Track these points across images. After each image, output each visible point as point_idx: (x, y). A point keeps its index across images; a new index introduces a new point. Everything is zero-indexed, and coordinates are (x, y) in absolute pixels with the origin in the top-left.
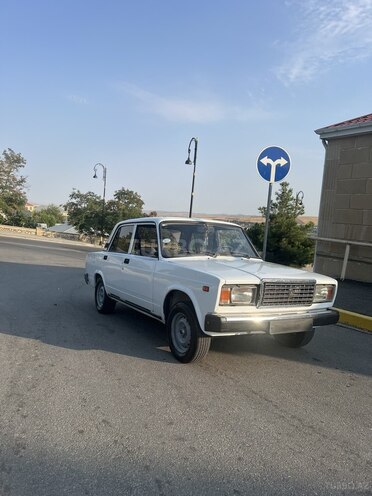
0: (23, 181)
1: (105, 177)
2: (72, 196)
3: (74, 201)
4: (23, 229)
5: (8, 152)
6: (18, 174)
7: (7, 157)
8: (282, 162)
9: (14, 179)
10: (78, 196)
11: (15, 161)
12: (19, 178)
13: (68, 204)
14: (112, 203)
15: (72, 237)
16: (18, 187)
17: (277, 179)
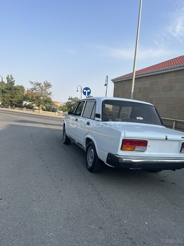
0: (50, 93)
2: (69, 99)
3: (70, 101)
4: (51, 112)
5: (45, 82)
6: (49, 91)
7: (45, 84)
8: (89, 91)
9: (47, 93)
10: (71, 99)
11: (48, 85)
12: (49, 92)
13: (68, 102)
16: (49, 96)
17: (88, 95)
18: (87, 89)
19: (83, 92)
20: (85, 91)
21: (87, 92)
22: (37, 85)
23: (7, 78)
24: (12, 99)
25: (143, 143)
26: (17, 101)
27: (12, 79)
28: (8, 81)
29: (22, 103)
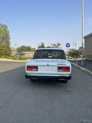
1: (76, 45)
6: (59, 47)
7: (58, 44)
8: (69, 45)
10: (71, 50)
13: (69, 52)
14: (78, 50)
15: (70, 58)
17: (69, 47)
18: (68, 44)
19: (66, 46)
20: (67, 45)
21: (68, 45)
22: (54, 45)
23: (41, 44)
24: (44, 53)
25: (36, 68)
26: (46, 54)
27: (43, 44)
28: (42, 45)
29: (48, 54)
